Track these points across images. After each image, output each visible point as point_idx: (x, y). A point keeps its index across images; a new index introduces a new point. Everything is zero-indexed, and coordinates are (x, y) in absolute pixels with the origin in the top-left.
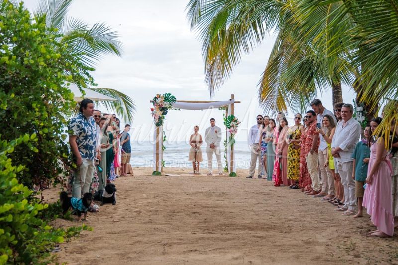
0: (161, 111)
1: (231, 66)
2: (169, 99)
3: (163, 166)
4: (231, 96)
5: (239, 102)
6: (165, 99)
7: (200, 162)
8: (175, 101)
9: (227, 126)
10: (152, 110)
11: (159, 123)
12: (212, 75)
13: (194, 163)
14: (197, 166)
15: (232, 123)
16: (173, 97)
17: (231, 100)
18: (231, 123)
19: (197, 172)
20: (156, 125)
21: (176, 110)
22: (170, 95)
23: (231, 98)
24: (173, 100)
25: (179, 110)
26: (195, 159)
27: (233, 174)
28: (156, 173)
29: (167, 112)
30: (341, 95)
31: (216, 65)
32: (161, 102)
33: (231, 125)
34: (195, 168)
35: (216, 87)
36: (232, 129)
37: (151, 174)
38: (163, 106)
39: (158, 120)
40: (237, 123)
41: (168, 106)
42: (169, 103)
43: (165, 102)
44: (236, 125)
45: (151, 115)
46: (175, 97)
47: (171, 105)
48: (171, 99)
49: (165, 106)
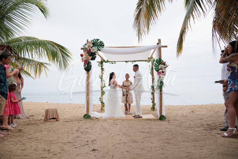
0: (90, 56)
1: (157, 14)
2: (98, 44)
4: (158, 40)
5: (166, 47)
6: (94, 44)
7: (131, 104)
8: (103, 45)
10: (82, 55)
11: (88, 68)
12: (139, 23)
13: (126, 105)
14: (128, 107)
16: (101, 42)
17: (158, 44)
18: (160, 66)
19: (128, 113)
20: (85, 69)
21: (113, 63)
22: (98, 40)
23: (158, 42)
24: (102, 45)
25: (115, 63)
26: (127, 102)
27: (162, 118)
29: (96, 57)
32: (89, 46)
33: (159, 68)
34: (126, 109)
35: (143, 34)
36: (161, 71)
37: (83, 117)
38: (92, 51)
39: (87, 65)
40: (165, 66)
41: (96, 51)
42: (98, 48)
43: (93, 46)
44: (164, 68)
45: (81, 60)
46: (103, 42)
47: (100, 50)
48: (100, 44)
49: (94, 51)
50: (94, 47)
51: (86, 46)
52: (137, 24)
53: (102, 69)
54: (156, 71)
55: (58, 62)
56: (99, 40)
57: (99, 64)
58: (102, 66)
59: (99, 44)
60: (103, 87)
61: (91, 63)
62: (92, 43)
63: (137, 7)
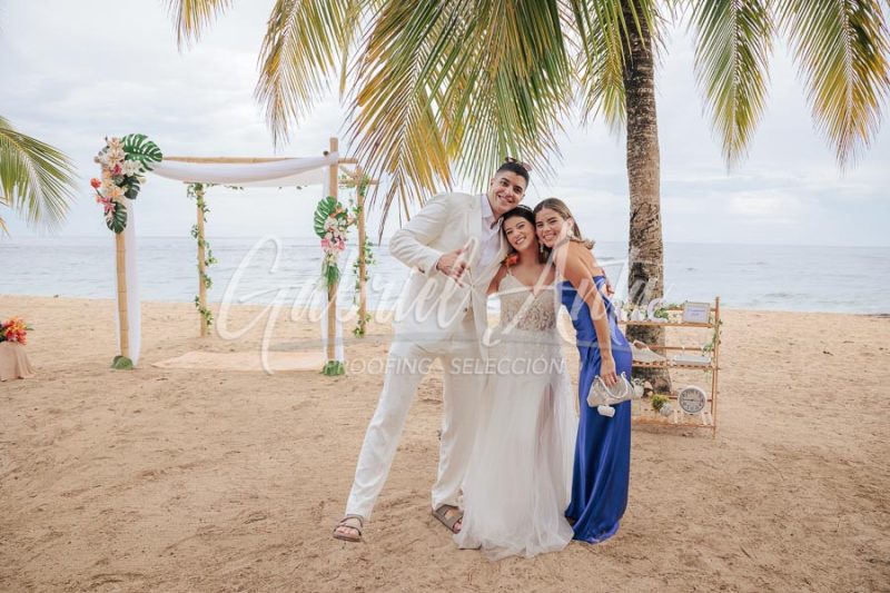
0: (121, 186)
2: (140, 151)
3: (209, 323)
4: (329, 142)
6: (130, 149)
8: (160, 155)
9: (317, 228)
10: (95, 184)
11: (118, 224)
12: (277, 83)
15: (330, 221)
16: (151, 145)
17: (326, 153)
18: (327, 222)
20: (108, 223)
22: (142, 138)
23: (328, 149)
24: (154, 154)
28: (122, 362)
29: (138, 188)
30: (656, 133)
31: (285, 52)
32: (112, 159)
33: (327, 227)
35: (290, 118)
36: (329, 236)
37: (111, 364)
38: (123, 172)
39: (114, 213)
40: (344, 223)
41: (137, 172)
42: (142, 162)
43: (127, 158)
44: (341, 228)
45: (95, 199)
46: (159, 146)
47: (150, 169)
48: (147, 150)
49: (130, 174)
50: (130, 161)
51: (105, 158)
52: (271, 87)
53: (201, 206)
54: (319, 234)
55: (24, 200)
56: (145, 137)
57: (191, 190)
58: (199, 198)
59: (144, 150)
60: (207, 264)
61: (124, 207)
62: (125, 149)
63: (269, 34)
